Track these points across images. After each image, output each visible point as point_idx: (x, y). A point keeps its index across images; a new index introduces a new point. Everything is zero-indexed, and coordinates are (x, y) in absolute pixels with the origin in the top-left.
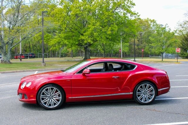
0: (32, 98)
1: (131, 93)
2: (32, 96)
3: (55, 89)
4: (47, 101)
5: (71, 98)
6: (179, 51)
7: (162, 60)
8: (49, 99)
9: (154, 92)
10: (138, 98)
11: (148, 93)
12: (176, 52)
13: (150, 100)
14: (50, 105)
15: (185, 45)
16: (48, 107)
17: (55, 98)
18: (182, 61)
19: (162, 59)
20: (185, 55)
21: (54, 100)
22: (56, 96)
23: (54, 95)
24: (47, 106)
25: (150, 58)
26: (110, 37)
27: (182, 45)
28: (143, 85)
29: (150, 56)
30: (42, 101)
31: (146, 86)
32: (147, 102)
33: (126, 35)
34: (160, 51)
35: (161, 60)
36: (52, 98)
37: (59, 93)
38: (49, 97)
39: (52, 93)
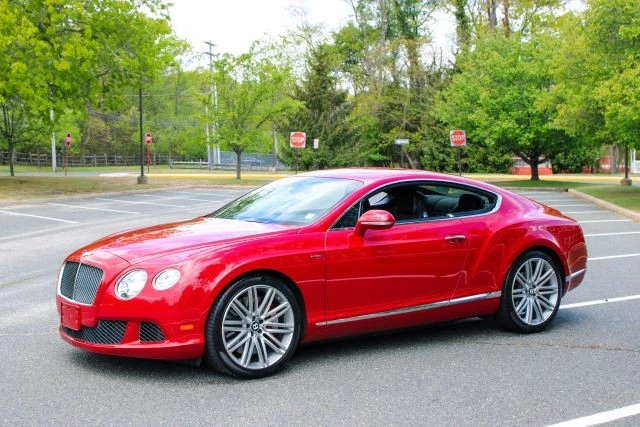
0: (188, 335)
1: (498, 294)
2: (190, 327)
3: (271, 291)
4: (244, 344)
5: (324, 323)
6: (301, 144)
7: (239, 178)
8: (249, 335)
9: (555, 285)
10: (517, 309)
11: (540, 290)
12: (292, 145)
13: (547, 315)
14: (255, 358)
15: (300, 119)
16: (250, 367)
17: (268, 327)
19: (239, 173)
20: (300, 156)
21: (265, 335)
22: (271, 319)
23: (266, 319)
24: (245, 362)
26: (67, 85)
27: (291, 120)
28: (527, 264)
29: (171, 162)
30: (228, 346)
31: (534, 265)
32: (538, 322)
33: (114, 77)
34: (231, 142)
35: (235, 175)
36: (260, 331)
37: (285, 308)
38: (248, 326)
39: (259, 310)
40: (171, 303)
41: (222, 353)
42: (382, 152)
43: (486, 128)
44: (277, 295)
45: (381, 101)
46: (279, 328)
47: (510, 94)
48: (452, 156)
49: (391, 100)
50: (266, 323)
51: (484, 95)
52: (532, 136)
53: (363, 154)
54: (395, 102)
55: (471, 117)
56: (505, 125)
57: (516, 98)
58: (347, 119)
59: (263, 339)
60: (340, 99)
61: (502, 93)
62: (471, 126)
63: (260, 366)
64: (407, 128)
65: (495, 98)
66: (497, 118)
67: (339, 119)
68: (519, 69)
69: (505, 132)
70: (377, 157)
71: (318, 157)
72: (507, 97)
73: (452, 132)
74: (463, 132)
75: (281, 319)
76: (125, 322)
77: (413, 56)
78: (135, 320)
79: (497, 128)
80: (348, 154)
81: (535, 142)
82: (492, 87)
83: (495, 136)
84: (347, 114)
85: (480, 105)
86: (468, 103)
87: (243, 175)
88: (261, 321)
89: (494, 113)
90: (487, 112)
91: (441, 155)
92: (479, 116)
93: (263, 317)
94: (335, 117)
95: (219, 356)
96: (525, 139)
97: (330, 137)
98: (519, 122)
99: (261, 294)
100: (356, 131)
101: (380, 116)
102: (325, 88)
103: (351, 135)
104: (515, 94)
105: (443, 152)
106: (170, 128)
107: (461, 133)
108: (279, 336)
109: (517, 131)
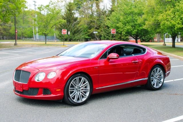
1: (147, 79)
2: (59, 90)
3: (83, 79)
5: (98, 88)
7: (46, 43)
8: (77, 92)
9: (162, 76)
10: (152, 83)
11: (158, 77)
12: (62, 34)
13: (160, 85)
14: (78, 99)
15: (63, 26)
16: (77, 102)
17: (82, 90)
18: (68, 44)
19: (46, 42)
20: (63, 37)
21: (81, 92)
22: (83, 87)
24: (76, 100)
25: (23, 40)
27: (61, 26)
28: (155, 69)
30: (71, 95)
31: (157, 70)
32: (158, 87)
34: (43, 32)
35: (45, 43)
36: (80, 91)
37: (87, 84)
38: (76, 89)
39: (79, 84)
40: (53, 83)
41: (69, 98)
42: (89, 36)
43: (122, 28)
44: (85, 80)
45: (88, 20)
46: (85, 90)
47: (130, 18)
48: (111, 37)
49: (91, 20)
50: (81, 88)
51: (122, 18)
52: (136, 31)
53: (83, 36)
54: (93, 20)
55: (117, 25)
56: (128, 27)
57: (131, 19)
58: (78, 25)
59: (81, 93)
60: (76, 19)
61: (127, 18)
62: (118, 28)
63: (80, 102)
64: (96, 28)
65: (125, 19)
66: (126, 25)
67: (76, 25)
68: (132, 10)
69: (128, 30)
70: (87, 37)
71: (69, 37)
72: (129, 19)
73: (111, 30)
74: (115, 29)
75: (86, 87)
76: (38, 89)
77: (98, 6)
78: (41, 88)
79: (126, 28)
80: (79, 36)
81: (137, 32)
82: (124, 16)
83: (125, 31)
84: (78, 24)
85: (120, 21)
86: (117, 21)
87: (47, 43)
88: (80, 88)
89: (125, 24)
90: (123, 23)
91: (107, 37)
92: (120, 25)
93: (81, 87)
94: (75, 25)
95: (68, 99)
96: (134, 32)
97: (73, 31)
98: (132, 26)
99: (80, 79)
100: (81, 29)
101: (88, 25)
102: (71, 16)
103: (79, 30)
104: (131, 18)
105: (108, 36)
106: (22, 28)
107: (114, 30)
108: (85, 92)
109: (132, 29)
